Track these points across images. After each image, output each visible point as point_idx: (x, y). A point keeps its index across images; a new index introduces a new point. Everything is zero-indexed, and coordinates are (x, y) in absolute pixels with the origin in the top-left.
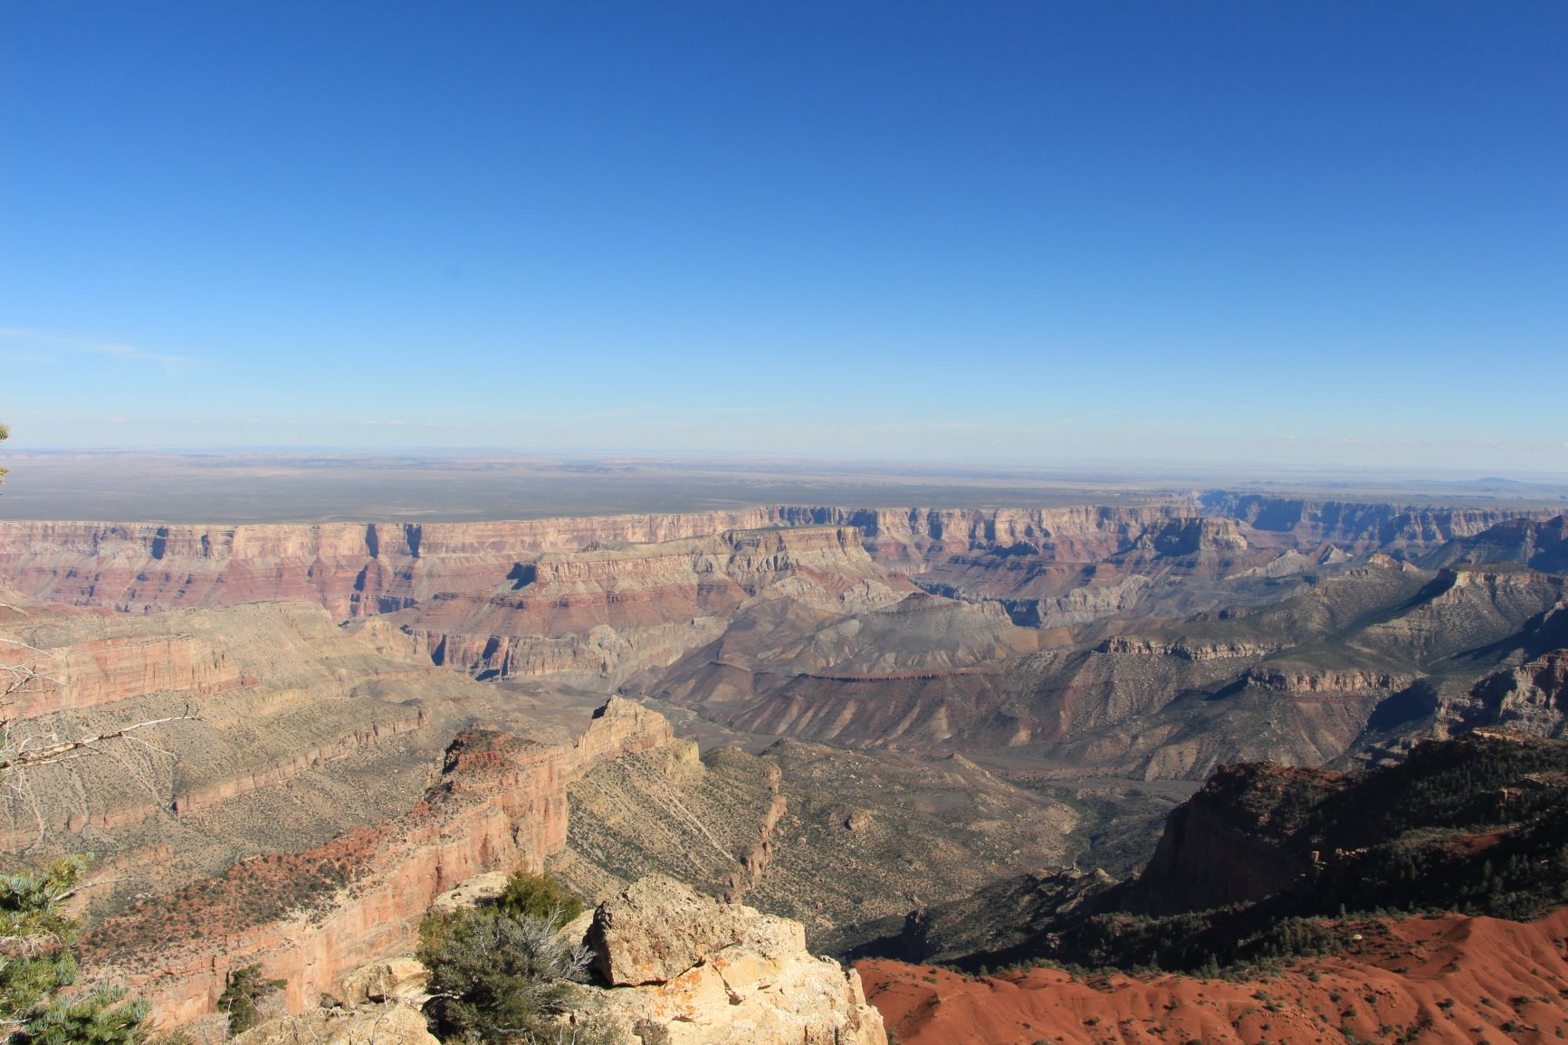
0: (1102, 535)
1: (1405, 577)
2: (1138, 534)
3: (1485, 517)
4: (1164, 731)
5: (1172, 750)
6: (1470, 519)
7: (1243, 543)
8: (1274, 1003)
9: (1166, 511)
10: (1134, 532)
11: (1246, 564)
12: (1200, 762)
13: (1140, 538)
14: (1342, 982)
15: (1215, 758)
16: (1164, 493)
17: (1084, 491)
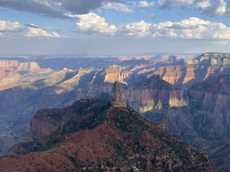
1: (70, 72)
2: (17, 66)
4: (26, 105)
5: (28, 108)
6: (80, 61)
7: (39, 67)
8: (52, 153)
11: (40, 71)
12: (34, 110)
14: (64, 147)
15: (37, 109)
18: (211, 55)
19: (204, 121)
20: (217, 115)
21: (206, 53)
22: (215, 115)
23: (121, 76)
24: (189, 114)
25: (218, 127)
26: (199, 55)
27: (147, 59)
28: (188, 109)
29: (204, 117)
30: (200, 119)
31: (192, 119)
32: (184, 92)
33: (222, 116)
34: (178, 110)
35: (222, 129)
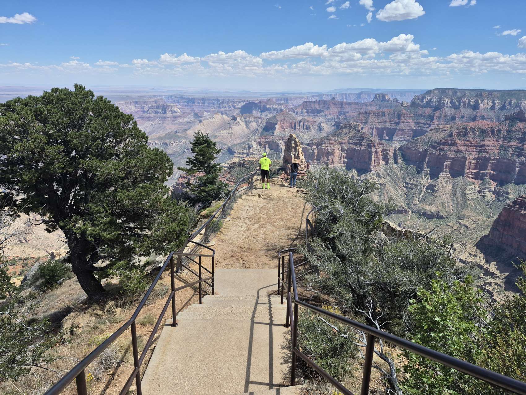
0: (136, 110)
1: (224, 119)
2: (147, 109)
3: (243, 101)
6: (239, 102)
7: (179, 111)
9: (156, 102)
10: (146, 109)
11: (181, 117)
13: (148, 110)
16: (155, 96)
17: (128, 96)
18: (443, 91)
19: (422, 195)
20: (443, 185)
21: (436, 89)
22: (440, 185)
23: (299, 125)
24: (399, 184)
25: (442, 203)
26: (423, 93)
27: (341, 100)
28: (399, 177)
29: (422, 189)
30: (416, 191)
31: (404, 191)
32: (395, 150)
33: (451, 188)
34: (384, 178)
35: (449, 207)
